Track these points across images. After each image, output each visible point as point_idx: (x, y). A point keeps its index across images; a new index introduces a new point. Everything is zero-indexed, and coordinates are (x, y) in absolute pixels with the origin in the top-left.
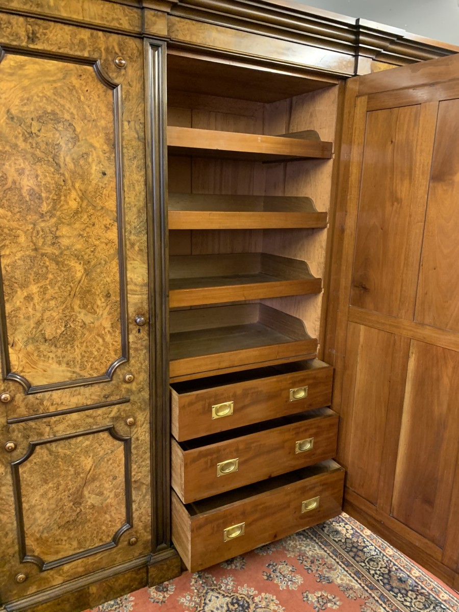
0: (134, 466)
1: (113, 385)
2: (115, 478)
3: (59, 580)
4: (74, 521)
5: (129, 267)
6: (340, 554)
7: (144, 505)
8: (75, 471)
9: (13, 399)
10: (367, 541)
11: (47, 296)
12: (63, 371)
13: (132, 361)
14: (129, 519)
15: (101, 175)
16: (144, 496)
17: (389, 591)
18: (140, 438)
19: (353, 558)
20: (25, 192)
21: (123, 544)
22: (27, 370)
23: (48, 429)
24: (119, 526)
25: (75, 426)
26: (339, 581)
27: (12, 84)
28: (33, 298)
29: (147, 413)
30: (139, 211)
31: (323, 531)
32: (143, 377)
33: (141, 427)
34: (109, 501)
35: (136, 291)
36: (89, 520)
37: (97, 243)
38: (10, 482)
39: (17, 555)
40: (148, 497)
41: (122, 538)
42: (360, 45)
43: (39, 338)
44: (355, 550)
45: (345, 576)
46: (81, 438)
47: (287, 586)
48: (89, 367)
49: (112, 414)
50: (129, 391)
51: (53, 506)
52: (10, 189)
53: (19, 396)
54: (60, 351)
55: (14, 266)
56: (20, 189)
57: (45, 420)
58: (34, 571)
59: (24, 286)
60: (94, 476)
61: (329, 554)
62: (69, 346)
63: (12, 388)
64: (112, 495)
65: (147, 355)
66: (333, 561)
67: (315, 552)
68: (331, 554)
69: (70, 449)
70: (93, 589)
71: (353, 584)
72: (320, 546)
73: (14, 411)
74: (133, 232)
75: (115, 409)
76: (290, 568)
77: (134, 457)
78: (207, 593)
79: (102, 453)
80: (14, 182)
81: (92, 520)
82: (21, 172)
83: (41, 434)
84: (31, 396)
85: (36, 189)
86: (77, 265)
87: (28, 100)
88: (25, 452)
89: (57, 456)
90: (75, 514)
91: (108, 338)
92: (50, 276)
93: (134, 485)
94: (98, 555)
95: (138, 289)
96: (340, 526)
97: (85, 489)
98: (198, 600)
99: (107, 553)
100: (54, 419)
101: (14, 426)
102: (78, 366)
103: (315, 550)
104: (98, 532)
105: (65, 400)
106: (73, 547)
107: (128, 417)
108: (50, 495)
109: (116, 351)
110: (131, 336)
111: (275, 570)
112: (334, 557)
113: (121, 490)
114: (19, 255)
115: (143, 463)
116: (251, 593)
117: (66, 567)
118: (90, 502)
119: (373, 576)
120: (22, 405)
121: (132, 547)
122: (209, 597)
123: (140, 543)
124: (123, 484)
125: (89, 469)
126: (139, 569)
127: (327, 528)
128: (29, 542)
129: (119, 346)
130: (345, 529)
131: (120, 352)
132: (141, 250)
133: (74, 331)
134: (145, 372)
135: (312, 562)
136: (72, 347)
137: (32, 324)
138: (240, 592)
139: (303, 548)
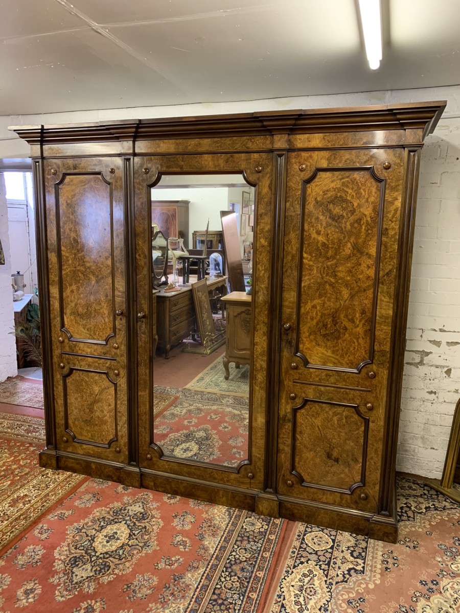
0: (119, 402)
1: (108, 348)
2: (110, 405)
3: (81, 452)
4: (90, 421)
5: (116, 281)
6: (232, 534)
7: (124, 430)
8: (90, 391)
9: (63, 342)
10: (263, 541)
11: (80, 292)
12: (86, 333)
13: (117, 337)
14: (116, 435)
15: (104, 230)
16: (124, 424)
17: (225, 567)
18: (122, 385)
19: (237, 541)
20: (72, 239)
21: (112, 449)
22: (70, 328)
23: (77, 362)
24: (112, 437)
25: (89, 366)
26: (206, 543)
27: (69, 189)
28: (74, 292)
29: (125, 371)
30: (121, 250)
31: (246, 518)
32: (123, 348)
33: (122, 378)
34: (106, 418)
35: (119, 295)
36: (97, 425)
37: (102, 266)
38: (62, 385)
39: (64, 425)
40: (126, 425)
41: (112, 445)
42: (268, 128)
43: (75, 313)
44: (246, 538)
45: (215, 544)
46: (93, 374)
47: (178, 525)
48: (97, 334)
49: (107, 365)
50: (116, 354)
51: (80, 408)
52: (66, 238)
53: (66, 341)
54: (85, 322)
55: (67, 274)
56: (70, 238)
57: (76, 357)
58: (70, 439)
59: (71, 285)
60: (99, 398)
61: (226, 529)
62: (88, 320)
63: (64, 336)
64: (108, 415)
65: (125, 334)
66: (222, 534)
67: (221, 523)
68: (227, 531)
69: (88, 378)
70: (93, 466)
71: (211, 549)
72: (229, 523)
73: (64, 347)
74: (118, 261)
75: (109, 362)
76: (192, 521)
77: (118, 396)
78: (138, 502)
79: (103, 387)
80: (68, 234)
81: (98, 425)
82: (70, 230)
83: (74, 364)
84: (71, 342)
85: (76, 237)
86: (92, 277)
87: (74, 195)
88: (68, 371)
89: (82, 380)
90: (90, 417)
91: (107, 320)
92: (81, 282)
93: (119, 414)
94: (100, 448)
95: (120, 294)
96: (261, 523)
97: (95, 404)
98: (131, 502)
99: (104, 450)
100: (80, 358)
101: (64, 355)
102: (92, 332)
103: (222, 523)
104: (101, 434)
105: (86, 349)
106: (89, 437)
107: (115, 369)
108: (79, 399)
109: (110, 328)
110: (117, 322)
111: (184, 516)
112: (226, 533)
113: (113, 413)
114: (69, 269)
115: (123, 402)
116: (155, 516)
117: (85, 446)
118: (98, 414)
119: (232, 555)
120: (67, 346)
121: (118, 454)
122: (137, 504)
123: (121, 454)
124: (114, 411)
125: (96, 393)
126: (117, 469)
127: (250, 519)
128: (70, 422)
129: (111, 325)
130: (261, 526)
131: (112, 329)
132: (122, 272)
133: (91, 312)
134: (124, 345)
135: (209, 526)
136: (90, 321)
137: (73, 305)
138: (152, 512)
139: (217, 518)
